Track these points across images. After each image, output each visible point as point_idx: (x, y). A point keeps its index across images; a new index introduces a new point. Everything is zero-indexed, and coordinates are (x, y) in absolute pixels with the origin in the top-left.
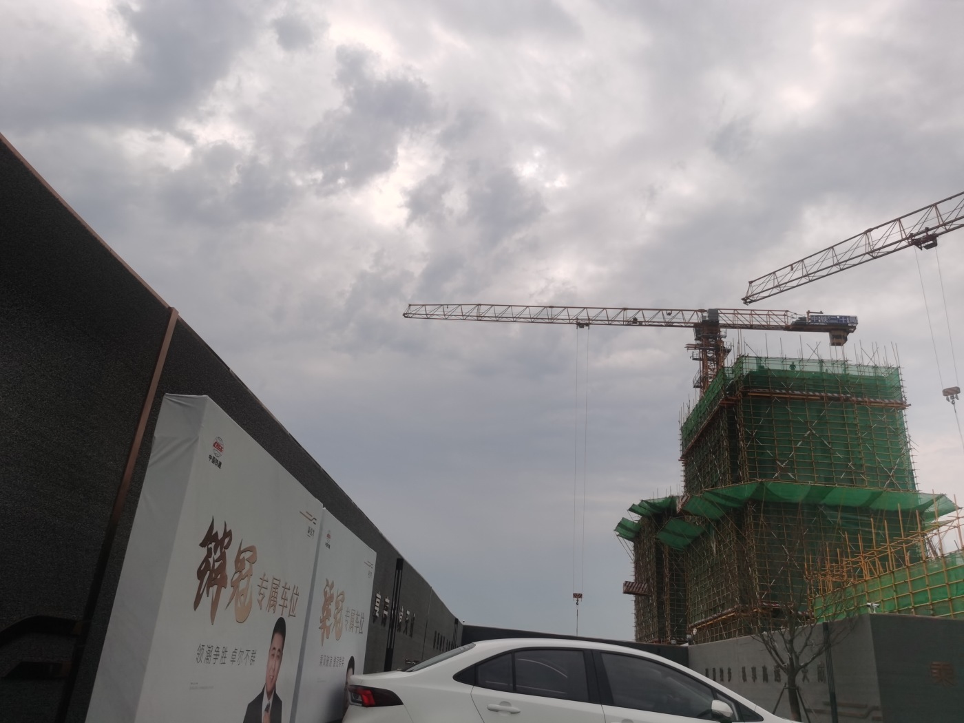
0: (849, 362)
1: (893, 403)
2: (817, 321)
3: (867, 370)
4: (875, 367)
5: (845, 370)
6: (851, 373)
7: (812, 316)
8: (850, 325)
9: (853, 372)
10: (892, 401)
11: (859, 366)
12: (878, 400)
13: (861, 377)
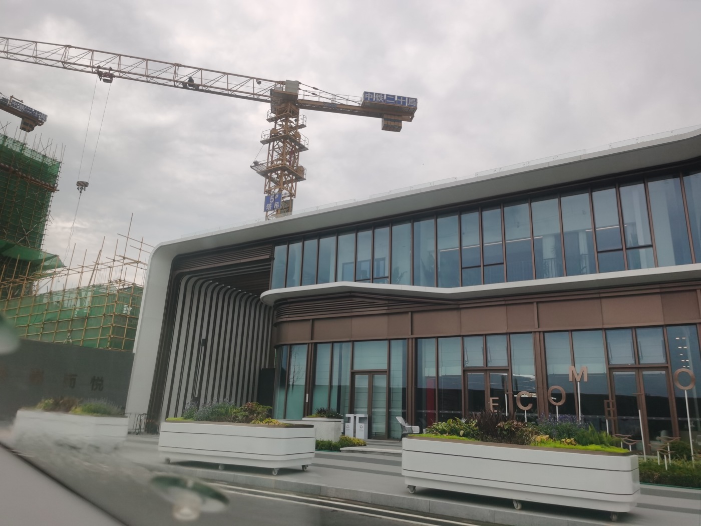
0: (27, 146)
1: (47, 186)
2: (16, 106)
3: (38, 156)
4: (44, 156)
5: (21, 150)
6: (25, 154)
7: (13, 101)
8: (40, 119)
9: (27, 154)
10: (47, 184)
11: (33, 151)
12: (37, 180)
13: (31, 159)
